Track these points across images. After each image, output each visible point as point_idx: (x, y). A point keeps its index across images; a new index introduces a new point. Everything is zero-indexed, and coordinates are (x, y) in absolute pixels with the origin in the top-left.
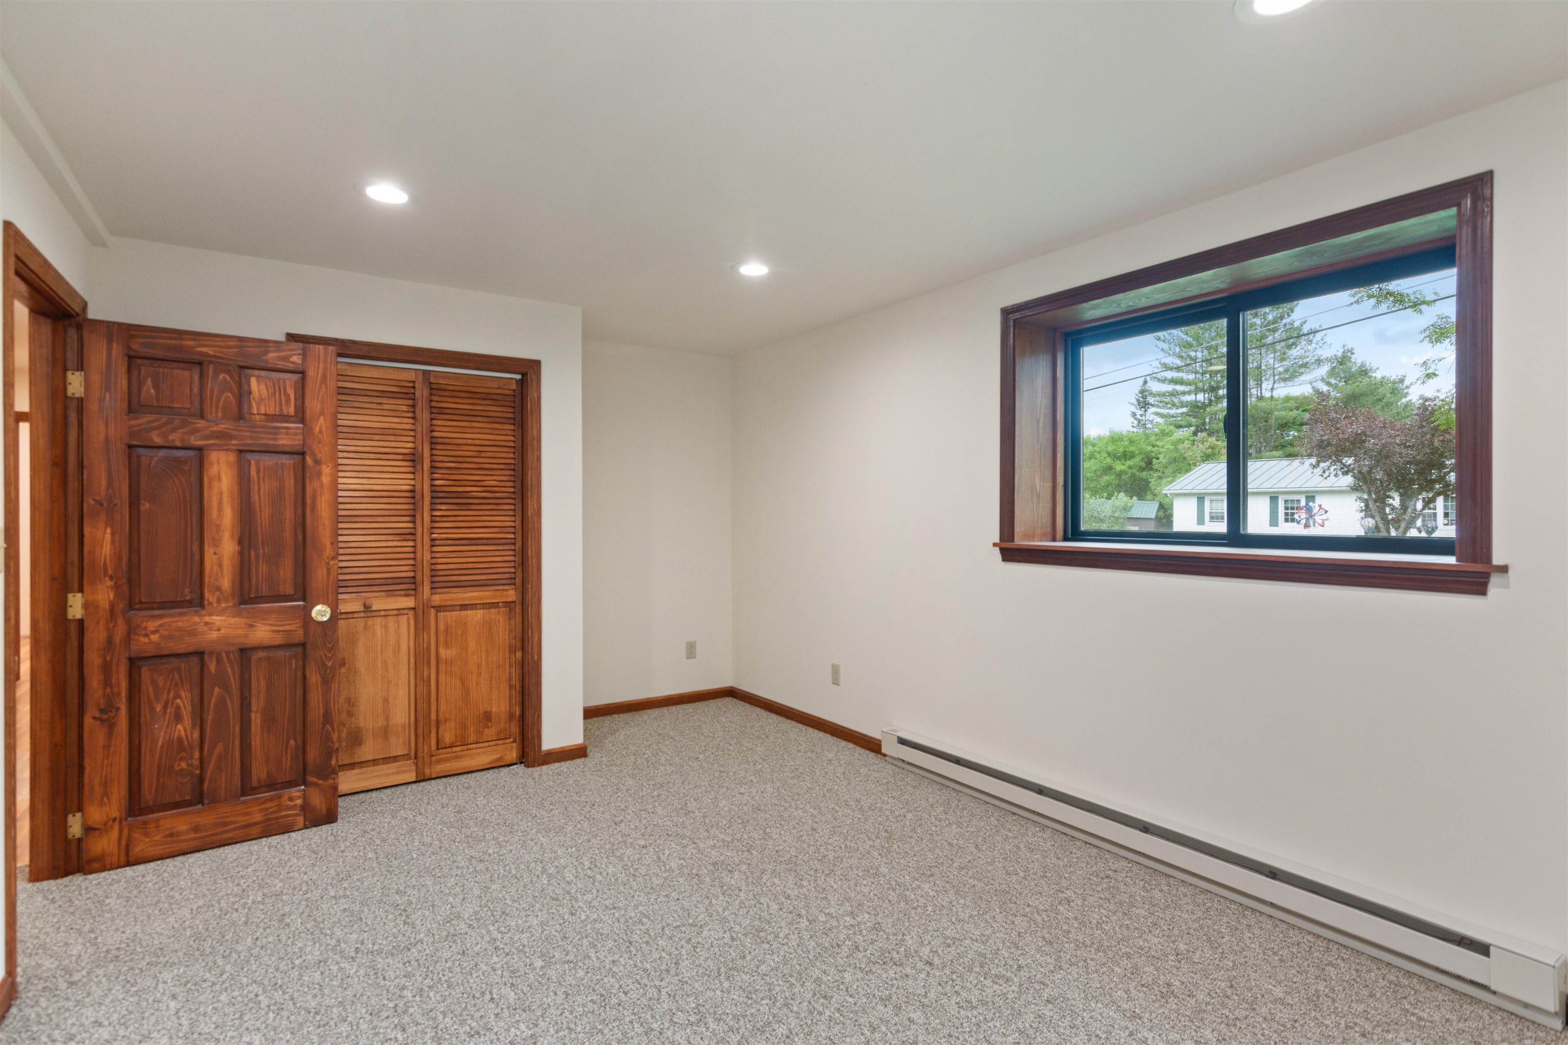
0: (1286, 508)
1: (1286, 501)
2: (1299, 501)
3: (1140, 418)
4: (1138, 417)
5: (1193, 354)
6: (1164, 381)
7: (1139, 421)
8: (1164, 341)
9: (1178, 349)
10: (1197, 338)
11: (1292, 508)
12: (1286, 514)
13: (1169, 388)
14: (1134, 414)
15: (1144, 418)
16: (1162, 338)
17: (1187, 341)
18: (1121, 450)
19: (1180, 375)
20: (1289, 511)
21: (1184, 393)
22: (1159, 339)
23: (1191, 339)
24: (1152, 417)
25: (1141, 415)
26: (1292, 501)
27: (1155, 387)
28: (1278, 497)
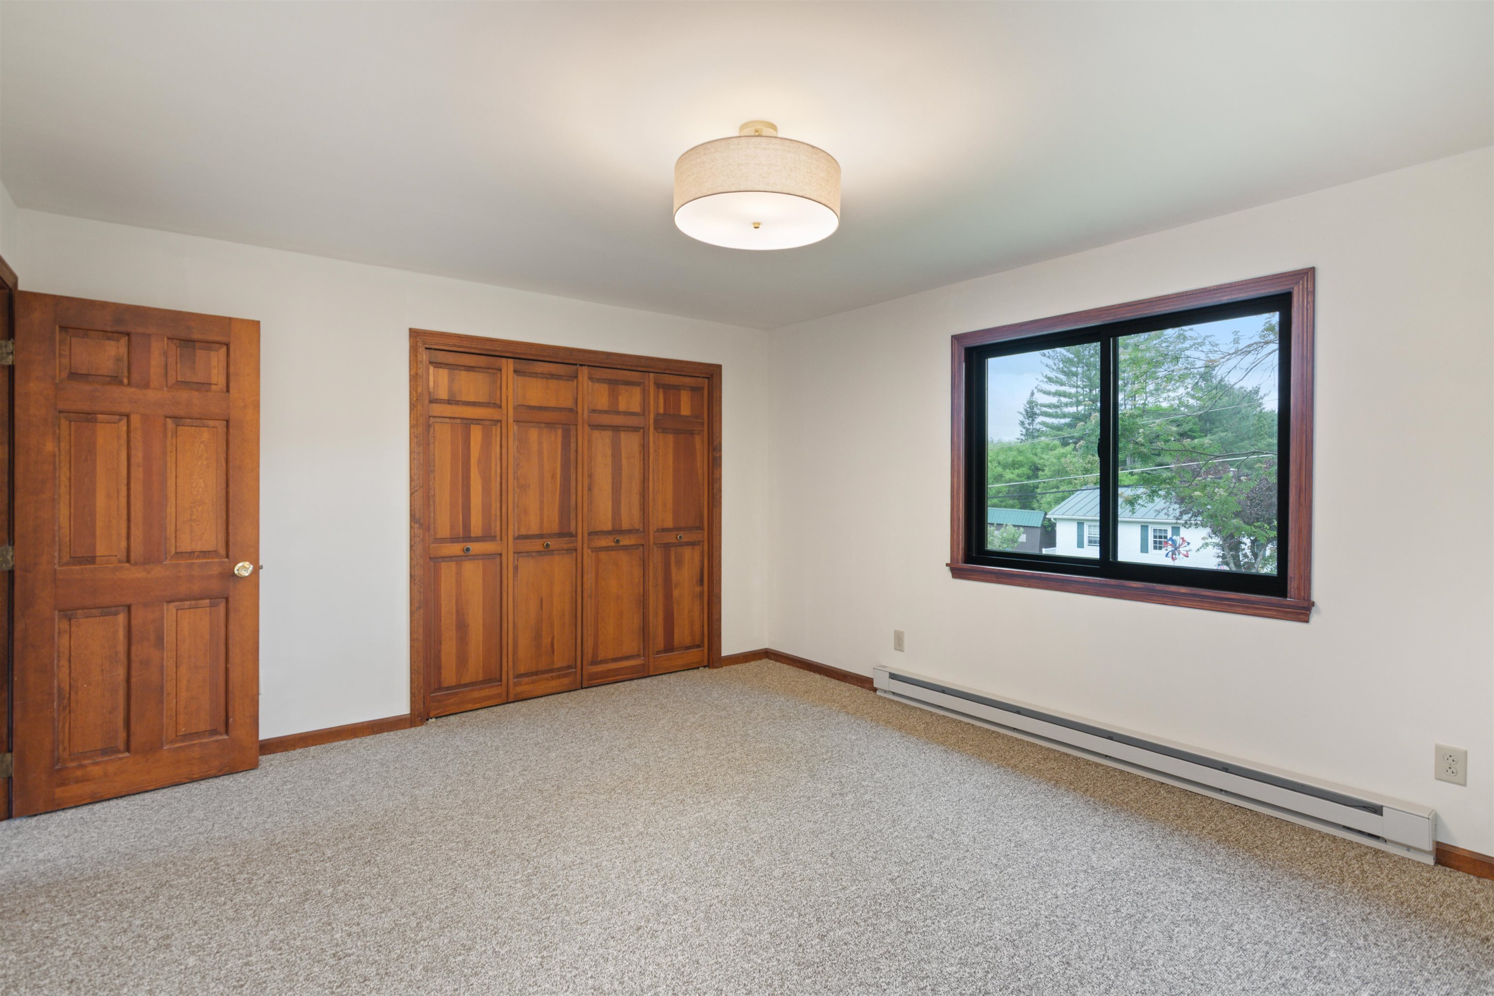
0: (1155, 537)
1: (1155, 530)
2: (1166, 531)
3: (1028, 427)
4: (1027, 426)
5: (1074, 369)
6: (1048, 393)
7: (1027, 430)
8: (1049, 357)
9: (1061, 365)
10: (1077, 355)
11: (1160, 537)
12: (1155, 542)
13: (1054, 400)
14: (1022, 423)
15: (1031, 427)
16: (1047, 355)
17: (1069, 358)
18: (1011, 460)
19: (1063, 388)
20: (1158, 540)
21: (1066, 405)
22: (1044, 355)
23: (1073, 356)
24: (1038, 427)
25: (1029, 424)
26: (1160, 530)
27: (1041, 398)
28: (1147, 526)
